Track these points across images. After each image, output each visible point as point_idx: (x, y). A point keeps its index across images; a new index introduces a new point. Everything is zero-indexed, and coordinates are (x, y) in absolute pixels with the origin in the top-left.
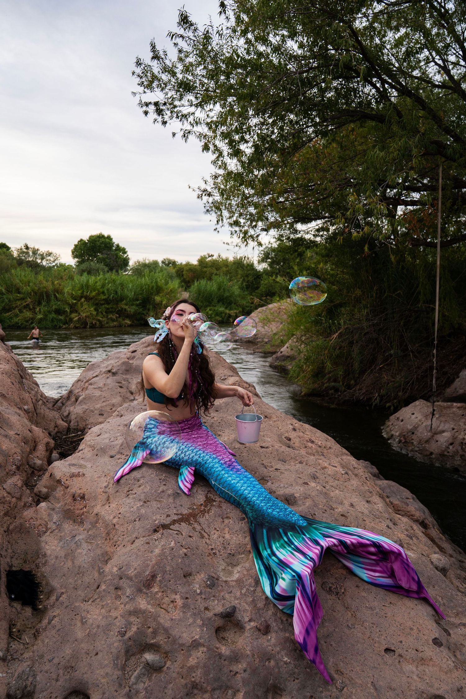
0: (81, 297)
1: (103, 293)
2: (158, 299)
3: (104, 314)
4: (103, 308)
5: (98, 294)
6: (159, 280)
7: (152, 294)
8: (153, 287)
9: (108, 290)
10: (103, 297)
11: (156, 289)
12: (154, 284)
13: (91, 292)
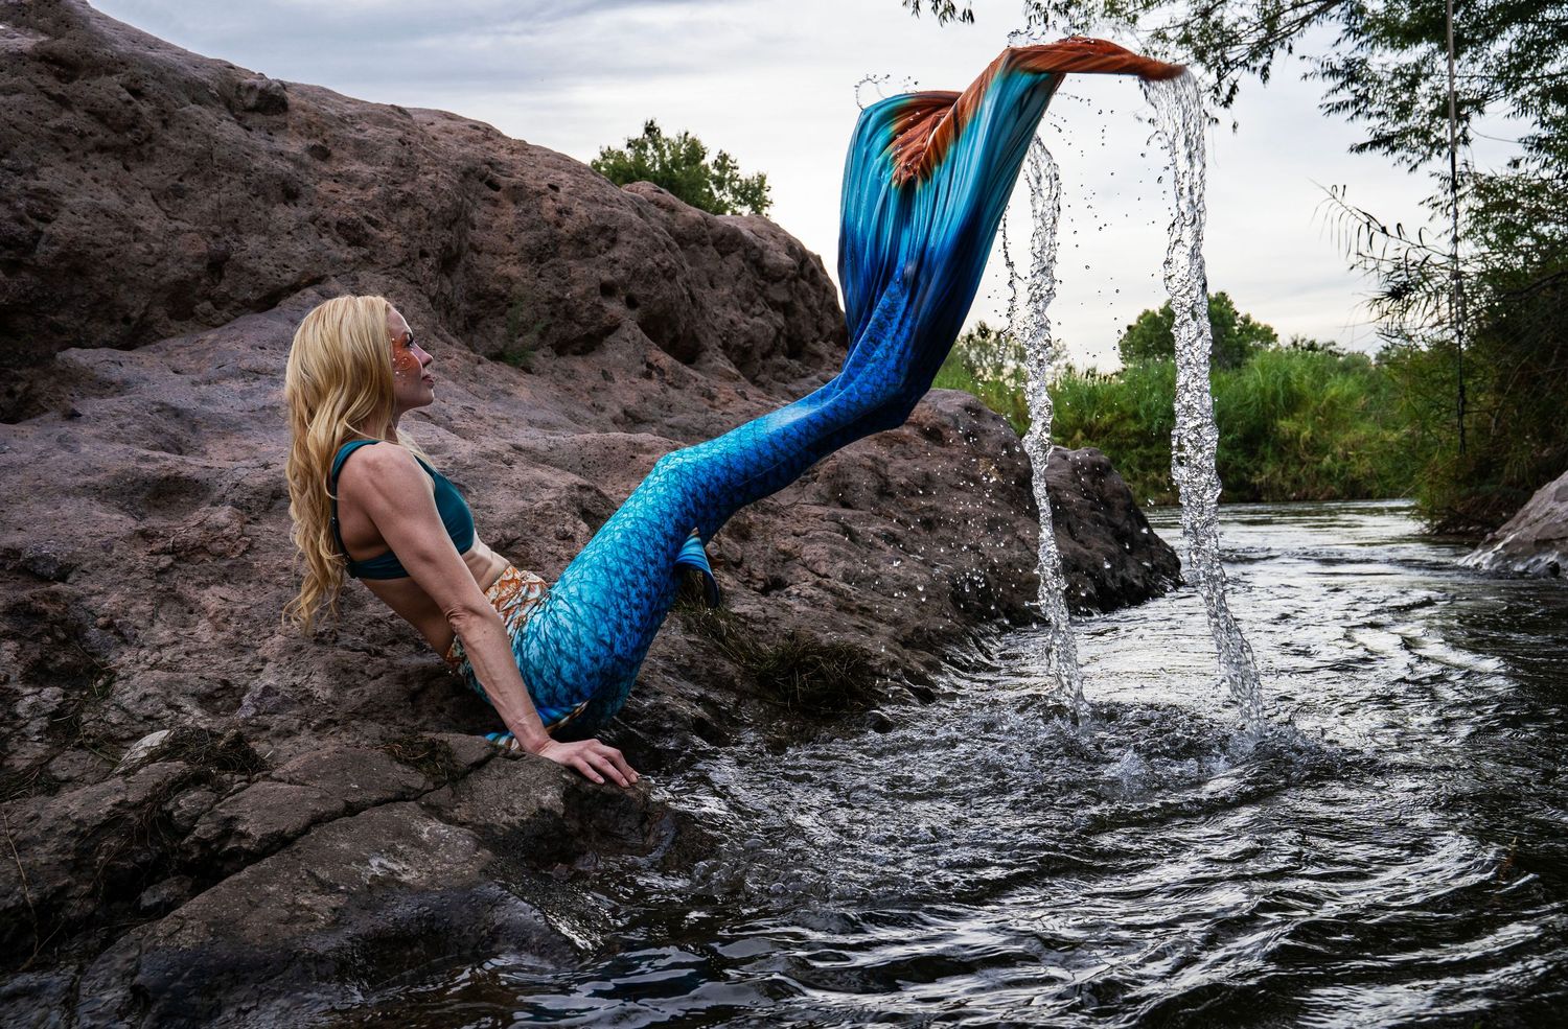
0: (1074, 429)
1: (1135, 416)
2: (1286, 425)
3: (1137, 470)
4: (1133, 456)
5: (1122, 419)
6: (1293, 375)
7: (1273, 415)
8: (1275, 394)
9: (1148, 408)
10: (1133, 426)
11: (1286, 400)
12: (1280, 388)
13: (1102, 413)
